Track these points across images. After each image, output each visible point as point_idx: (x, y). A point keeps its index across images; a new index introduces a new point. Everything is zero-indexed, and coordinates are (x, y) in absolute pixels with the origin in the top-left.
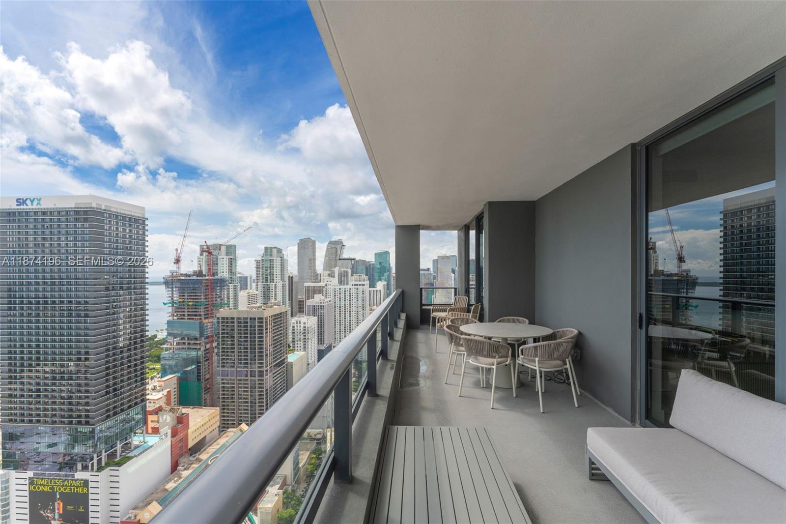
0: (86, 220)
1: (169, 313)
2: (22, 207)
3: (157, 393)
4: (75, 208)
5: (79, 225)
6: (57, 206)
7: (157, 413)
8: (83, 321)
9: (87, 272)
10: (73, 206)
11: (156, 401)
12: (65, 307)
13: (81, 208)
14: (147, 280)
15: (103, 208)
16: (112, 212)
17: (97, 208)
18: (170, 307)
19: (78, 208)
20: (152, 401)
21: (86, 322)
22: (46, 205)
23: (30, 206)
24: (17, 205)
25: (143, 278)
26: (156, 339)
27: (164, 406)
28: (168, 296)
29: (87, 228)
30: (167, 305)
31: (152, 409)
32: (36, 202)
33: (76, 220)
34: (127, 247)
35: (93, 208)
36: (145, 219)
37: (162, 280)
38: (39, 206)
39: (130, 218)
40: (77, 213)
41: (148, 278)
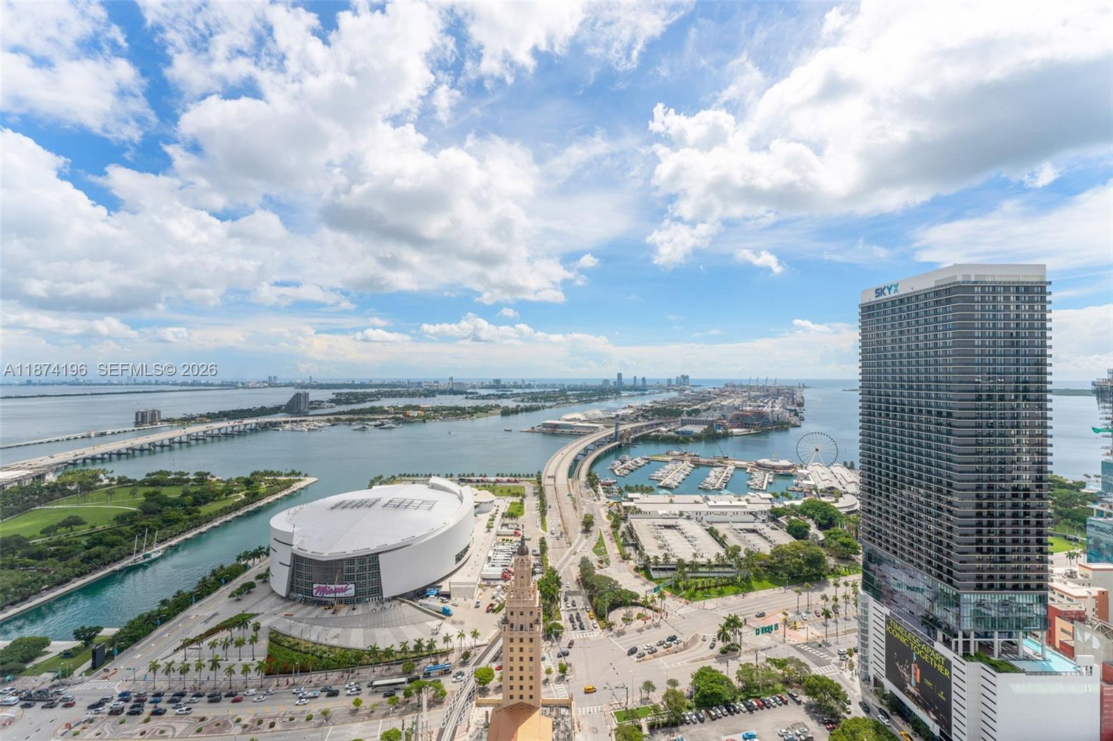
0: (949, 301)
1: (1107, 448)
2: (880, 298)
3: (1077, 586)
4: (935, 287)
5: (940, 308)
6: (915, 290)
7: (1072, 620)
8: (945, 440)
9: (950, 373)
10: (932, 284)
11: (1074, 599)
12: (923, 417)
13: (942, 286)
14: (1049, 387)
15: (973, 279)
16: (986, 282)
17: (963, 282)
18: (1107, 437)
19: (938, 287)
20: (1066, 596)
21: (948, 442)
22: (904, 290)
23: (888, 296)
24: (876, 297)
25: (1041, 383)
26: (1084, 491)
27: (1090, 614)
28: (1104, 416)
29: (950, 312)
30: (1101, 434)
31: (1063, 609)
32: (893, 289)
33: (937, 303)
34: (1012, 334)
35: (958, 282)
36: (1046, 283)
37: (1090, 387)
38: (897, 294)
39: (1017, 288)
40: (937, 293)
41: (1051, 383)
